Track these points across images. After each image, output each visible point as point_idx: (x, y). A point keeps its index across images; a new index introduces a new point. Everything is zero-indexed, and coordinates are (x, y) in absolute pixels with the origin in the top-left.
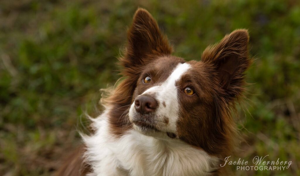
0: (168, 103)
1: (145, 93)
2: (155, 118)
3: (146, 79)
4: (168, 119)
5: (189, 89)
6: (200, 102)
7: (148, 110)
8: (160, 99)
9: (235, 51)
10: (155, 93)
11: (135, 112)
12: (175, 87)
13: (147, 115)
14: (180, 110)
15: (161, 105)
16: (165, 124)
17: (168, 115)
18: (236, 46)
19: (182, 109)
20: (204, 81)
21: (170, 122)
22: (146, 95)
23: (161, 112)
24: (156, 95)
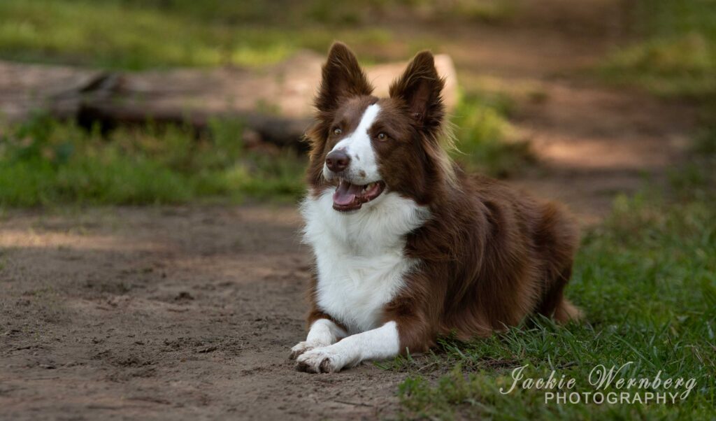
0: (360, 156)
1: (334, 149)
2: (350, 173)
3: (336, 131)
4: (363, 171)
5: (382, 135)
6: (397, 144)
7: (341, 167)
8: (351, 153)
9: (423, 74)
10: (345, 148)
11: (329, 170)
12: (367, 136)
13: (342, 172)
14: (376, 158)
15: (354, 159)
16: (362, 178)
17: (363, 169)
18: (423, 69)
19: (378, 156)
20: (398, 119)
21: (367, 174)
22: (336, 151)
23: (356, 166)
24: (347, 149)
